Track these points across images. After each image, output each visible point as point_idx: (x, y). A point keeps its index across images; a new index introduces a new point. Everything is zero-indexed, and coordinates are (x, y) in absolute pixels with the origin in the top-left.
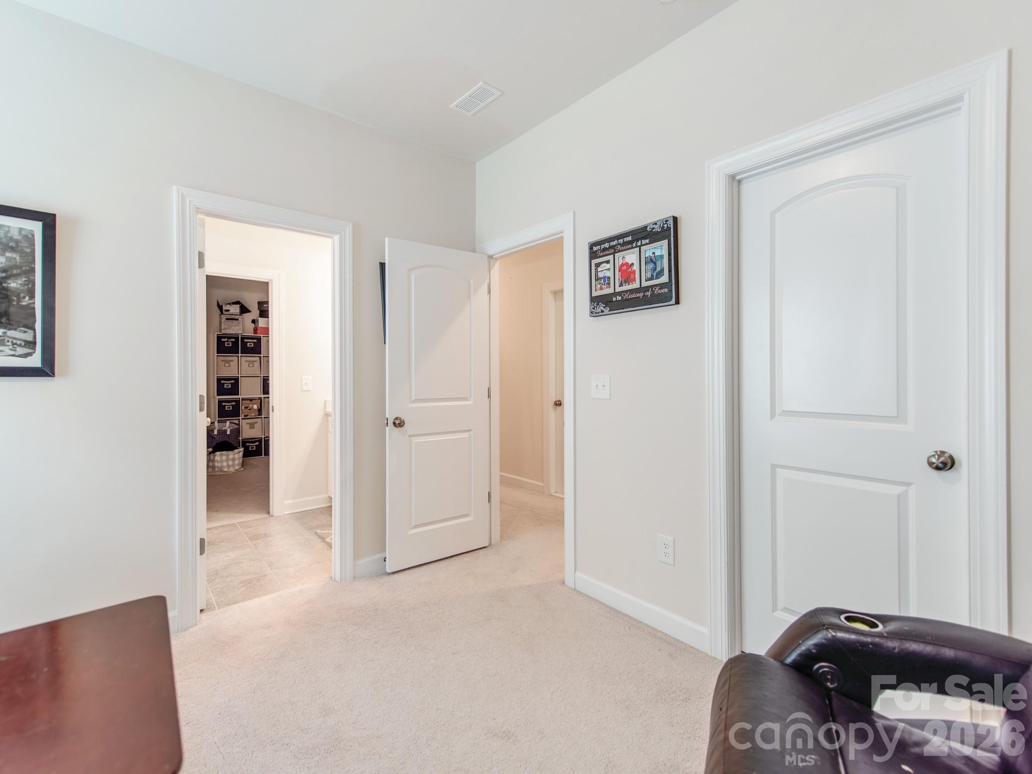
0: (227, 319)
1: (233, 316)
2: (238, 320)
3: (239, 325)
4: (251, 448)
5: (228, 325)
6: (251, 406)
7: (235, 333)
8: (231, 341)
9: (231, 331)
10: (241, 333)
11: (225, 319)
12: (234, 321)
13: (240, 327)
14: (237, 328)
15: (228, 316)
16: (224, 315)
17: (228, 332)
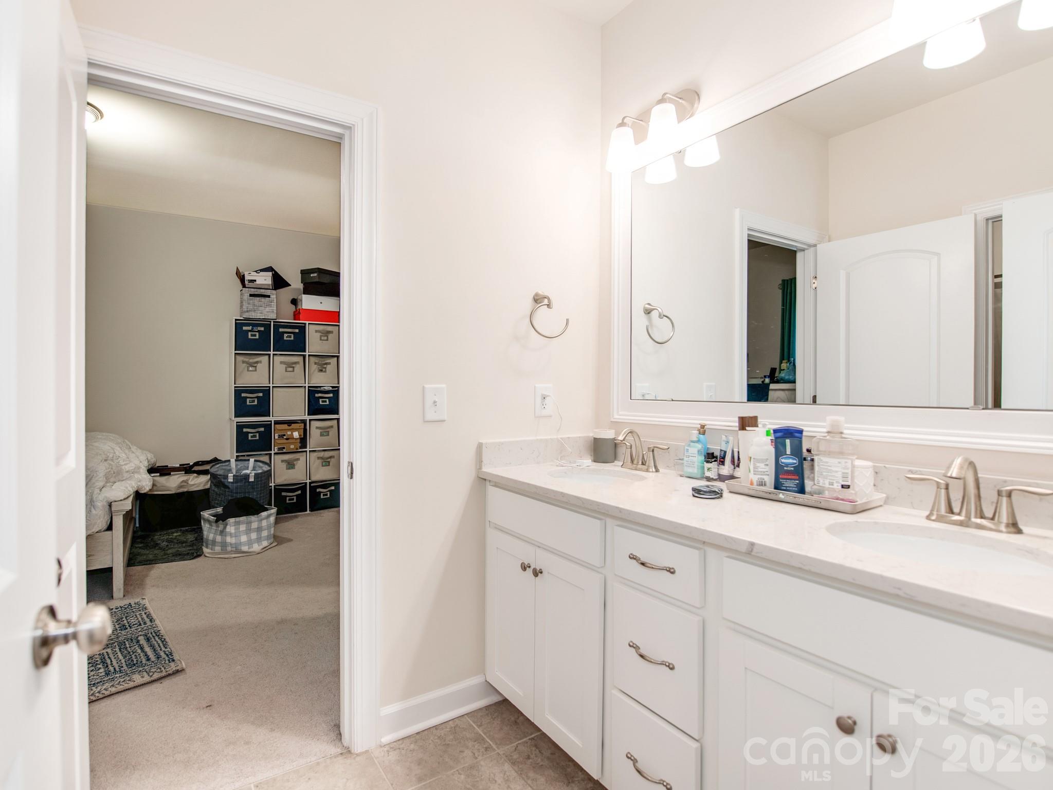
0: (251, 295)
1: (262, 290)
2: (269, 296)
3: (270, 306)
4: (289, 500)
5: (254, 305)
6: (289, 433)
7: (264, 318)
8: (259, 331)
9: (259, 315)
10: (274, 318)
11: (249, 295)
12: (263, 299)
13: (272, 308)
14: (268, 309)
15: (253, 291)
16: (247, 289)
17: (253, 315)
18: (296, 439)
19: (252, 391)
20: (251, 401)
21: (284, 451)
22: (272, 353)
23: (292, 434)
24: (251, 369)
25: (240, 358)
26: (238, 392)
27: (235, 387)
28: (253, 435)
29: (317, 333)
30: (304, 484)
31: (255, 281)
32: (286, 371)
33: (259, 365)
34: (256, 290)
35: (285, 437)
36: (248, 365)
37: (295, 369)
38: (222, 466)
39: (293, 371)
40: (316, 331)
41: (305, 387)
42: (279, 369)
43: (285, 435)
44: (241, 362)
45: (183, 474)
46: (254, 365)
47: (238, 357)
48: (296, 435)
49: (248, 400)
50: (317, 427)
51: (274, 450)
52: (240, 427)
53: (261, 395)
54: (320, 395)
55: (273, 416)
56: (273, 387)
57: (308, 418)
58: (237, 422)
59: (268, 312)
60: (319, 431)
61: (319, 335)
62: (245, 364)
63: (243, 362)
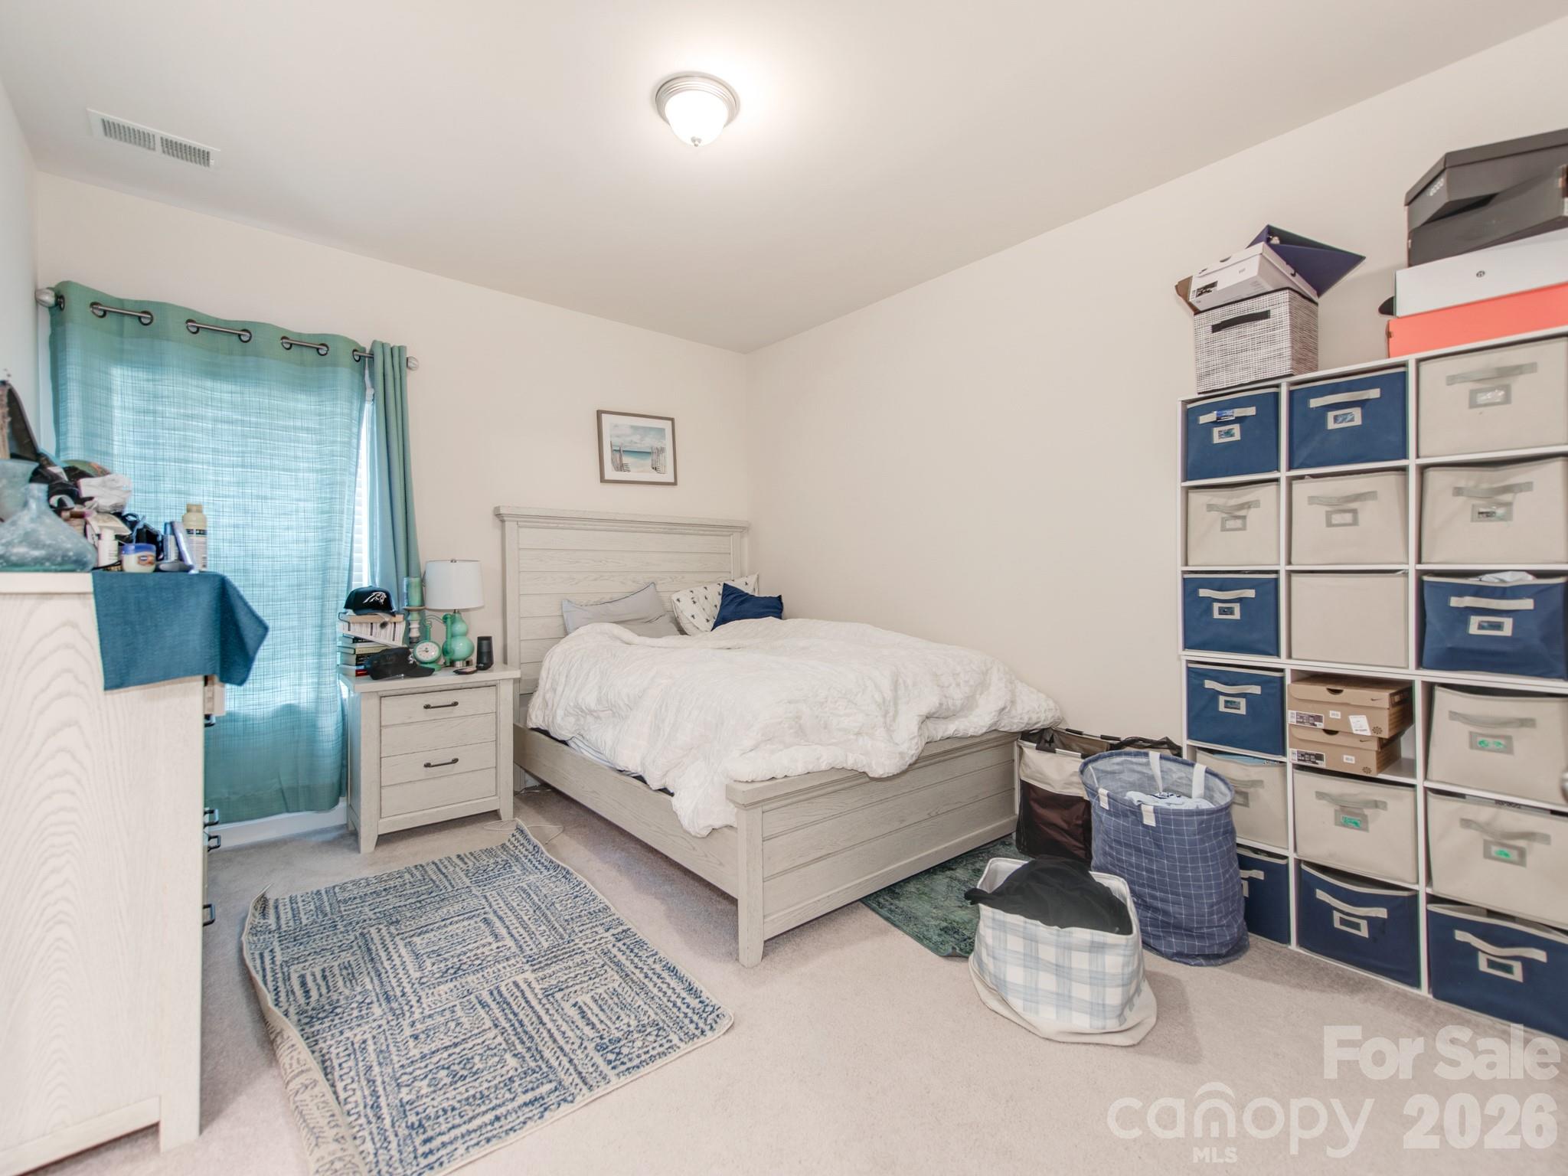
0: (1216, 328)
1: (1243, 304)
2: (1265, 315)
3: (1273, 342)
4: (1343, 922)
5: (1225, 353)
6: (1335, 714)
7: (1253, 379)
8: (1239, 420)
9: (1238, 374)
10: (1284, 373)
11: (1210, 328)
12: (1249, 329)
13: (1277, 347)
14: (1263, 352)
15: (1219, 316)
16: (1205, 314)
17: (1223, 380)
18: (1363, 739)
19: (1224, 582)
20: (1228, 610)
21: (1322, 765)
22: (1283, 474)
23: (1345, 720)
24: (1231, 524)
25: (1198, 499)
26: (1191, 586)
27: (1184, 572)
28: (1233, 702)
29: (1457, 386)
30: (1405, 894)
31: (1213, 285)
32: (1329, 524)
33: (1252, 514)
34: (1226, 308)
35: (1320, 725)
36: (1224, 515)
37: (1361, 516)
38: (1132, 763)
39: (1355, 522)
40: (1452, 380)
41: (1406, 574)
42: (1309, 517)
43: (1319, 719)
44: (1205, 508)
45: (1076, 757)
46: (1236, 515)
47: (1194, 496)
48: (1360, 724)
49: (1216, 606)
50: (1451, 713)
51: (1291, 757)
52: (1196, 676)
53: (1250, 593)
54: (1468, 601)
55: (1290, 656)
56: (1290, 573)
57: (1419, 677)
58: (1189, 661)
59: (1264, 360)
60: (1463, 730)
61: (1463, 389)
62: (1214, 514)
63: (1210, 507)
